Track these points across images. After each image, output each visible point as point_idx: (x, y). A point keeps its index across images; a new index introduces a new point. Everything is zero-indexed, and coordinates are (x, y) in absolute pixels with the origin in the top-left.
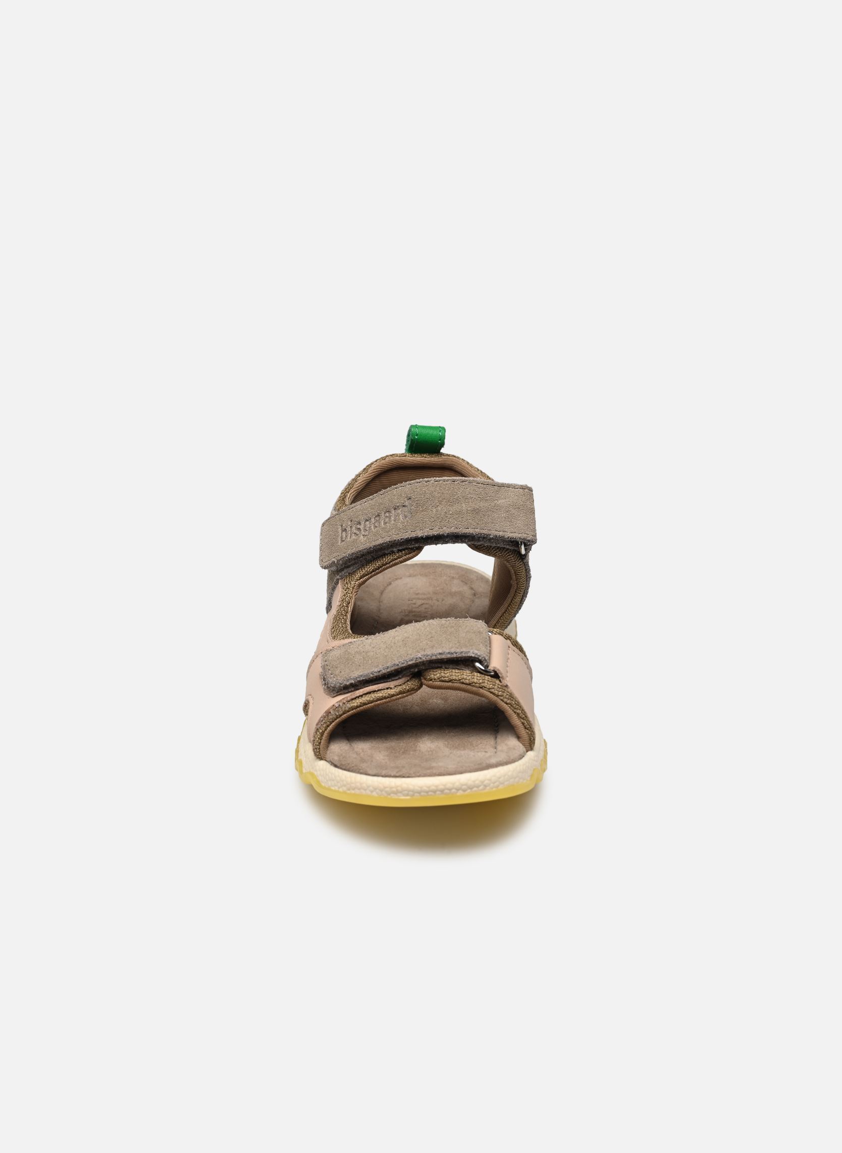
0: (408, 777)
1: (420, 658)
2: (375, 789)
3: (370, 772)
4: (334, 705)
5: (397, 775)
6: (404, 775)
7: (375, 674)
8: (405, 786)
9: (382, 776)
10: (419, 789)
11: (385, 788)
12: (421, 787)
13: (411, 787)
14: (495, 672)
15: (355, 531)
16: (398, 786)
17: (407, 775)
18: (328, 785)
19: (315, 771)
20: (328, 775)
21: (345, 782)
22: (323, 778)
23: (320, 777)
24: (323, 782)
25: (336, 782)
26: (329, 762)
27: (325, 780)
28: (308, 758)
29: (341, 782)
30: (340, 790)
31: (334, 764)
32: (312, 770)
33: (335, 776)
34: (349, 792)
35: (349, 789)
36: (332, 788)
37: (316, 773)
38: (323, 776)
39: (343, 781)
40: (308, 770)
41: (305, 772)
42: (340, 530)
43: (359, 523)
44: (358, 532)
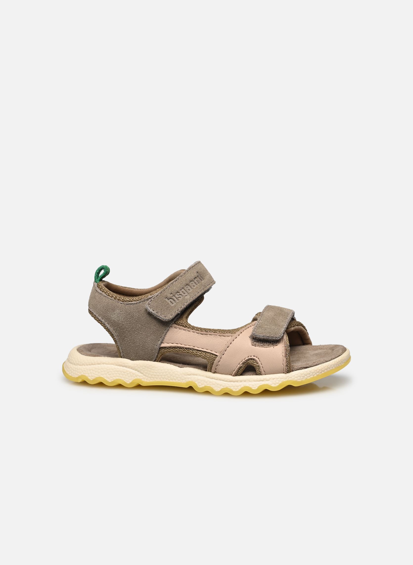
15: (178, 297)
18: (305, 378)
19: (288, 379)
20: (303, 374)
21: (318, 371)
22: (299, 378)
23: (296, 379)
24: (299, 380)
25: (311, 374)
26: (299, 369)
27: (302, 377)
28: (273, 379)
29: (315, 372)
30: (315, 376)
31: (304, 367)
32: (285, 380)
33: (310, 371)
34: (321, 374)
35: (321, 373)
36: (308, 378)
37: (290, 379)
38: (299, 377)
39: (317, 370)
40: (280, 382)
41: (278, 384)
42: (166, 300)
43: (178, 292)
44: (180, 296)
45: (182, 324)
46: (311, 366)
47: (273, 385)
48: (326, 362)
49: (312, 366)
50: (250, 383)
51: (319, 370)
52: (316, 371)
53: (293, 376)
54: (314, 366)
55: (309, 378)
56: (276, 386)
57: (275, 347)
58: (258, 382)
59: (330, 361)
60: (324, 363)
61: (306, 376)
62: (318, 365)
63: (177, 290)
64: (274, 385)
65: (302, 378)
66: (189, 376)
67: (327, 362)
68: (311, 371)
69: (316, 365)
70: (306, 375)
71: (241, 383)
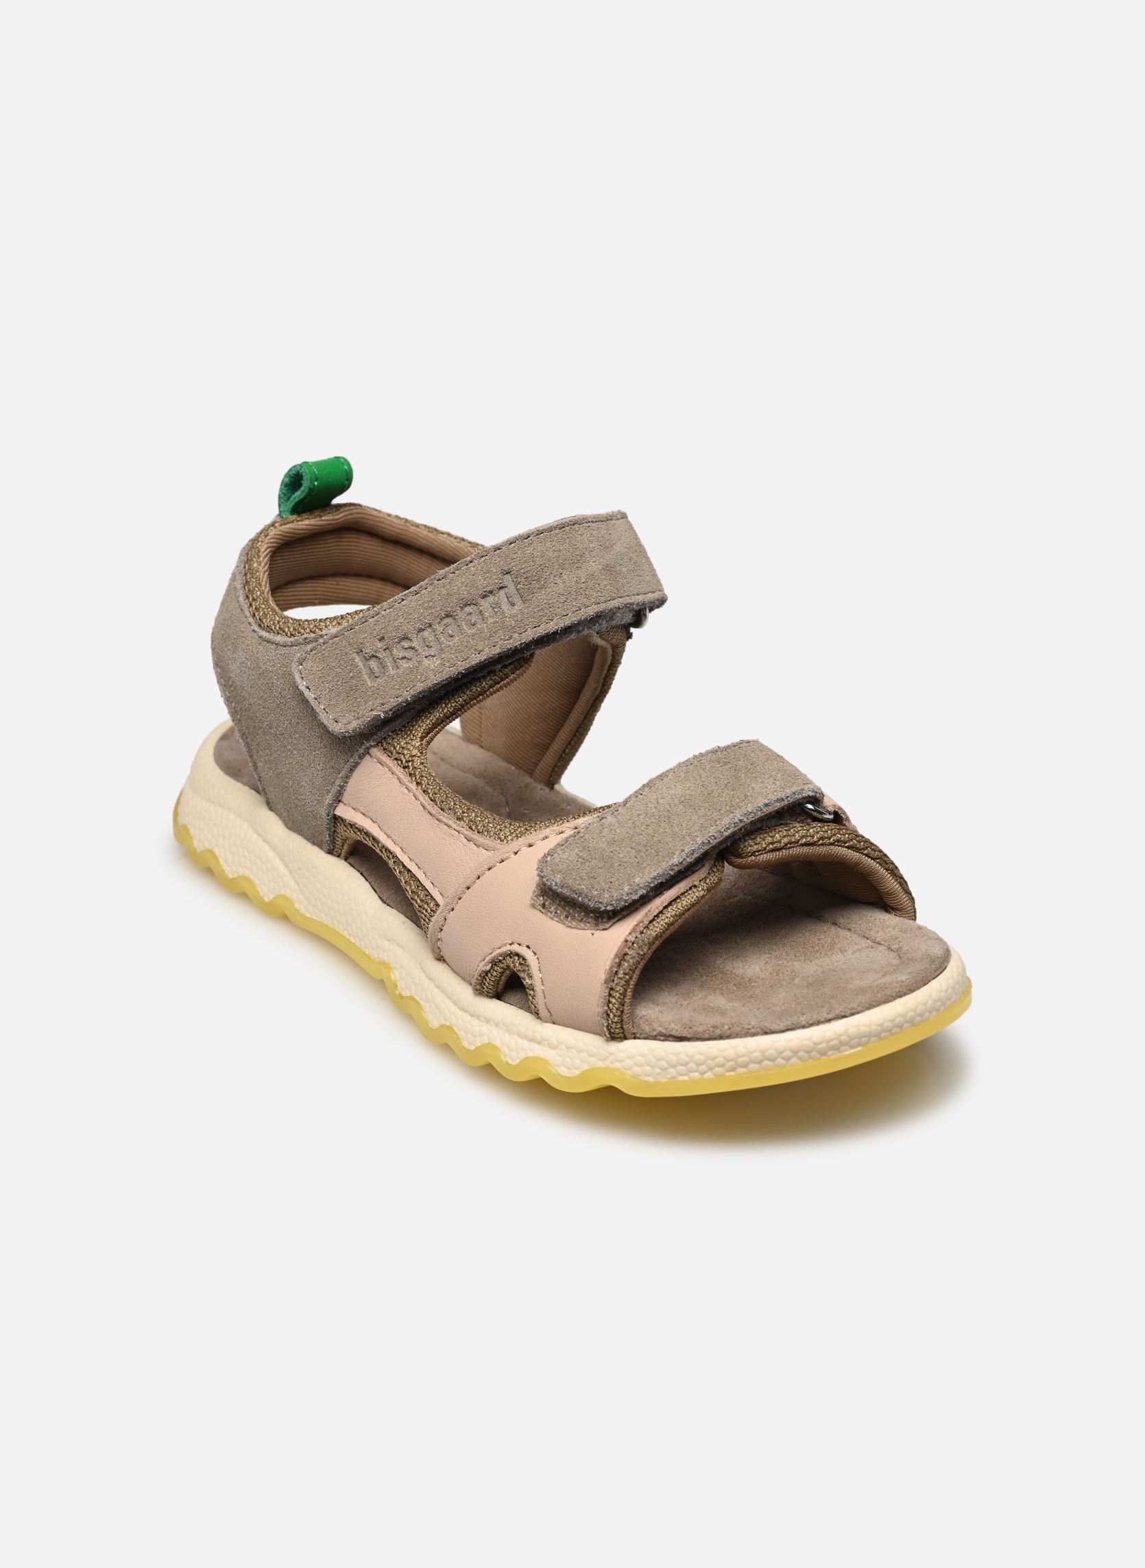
0: (853, 1014)
1: (740, 821)
2: (795, 1052)
3: (774, 1027)
4: (626, 941)
5: (830, 1016)
6: (843, 1014)
7: (676, 869)
8: (852, 1031)
9: (804, 1027)
10: (879, 1028)
11: (816, 1044)
12: (881, 1025)
13: (864, 1029)
14: (836, 813)
15: (401, 655)
16: (841, 1035)
17: (849, 1012)
18: (668, 1076)
19: (612, 1062)
20: (662, 1059)
21: (720, 1060)
22: (648, 1068)
23: (637, 1069)
24: (649, 1076)
25: (692, 1065)
26: (655, 1038)
27: (658, 1070)
28: (569, 1048)
29: (710, 1062)
30: (706, 1076)
31: (674, 1037)
32: (601, 1064)
33: (687, 1055)
34: (732, 1073)
35: (733, 1069)
36: (681, 1078)
37: (618, 1065)
38: (648, 1065)
39: (715, 1058)
40: (586, 1067)
41: (577, 1072)
42: (358, 660)
43: (406, 638)
44: (409, 654)
45: (399, 753)
46: (698, 1036)
47: (564, 1071)
48: (762, 1035)
49: (702, 1037)
50: (507, 1037)
51: (725, 1058)
52: (713, 1059)
53: (629, 1058)
54: (709, 1039)
55: (686, 1078)
56: (571, 1076)
57: (598, 933)
58: (526, 1044)
59: (783, 1031)
60: (754, 1035)
61: (672, 1070)
62: (729, 1037)
63: (409, 628)
64: (566, 1070)
65: (659, 1074)
66: (386, 944)
67: (766, 1033)
68: (691, 1057)
69: (721, 1037)
70: (674, 1066)
71: (485, 1028)
